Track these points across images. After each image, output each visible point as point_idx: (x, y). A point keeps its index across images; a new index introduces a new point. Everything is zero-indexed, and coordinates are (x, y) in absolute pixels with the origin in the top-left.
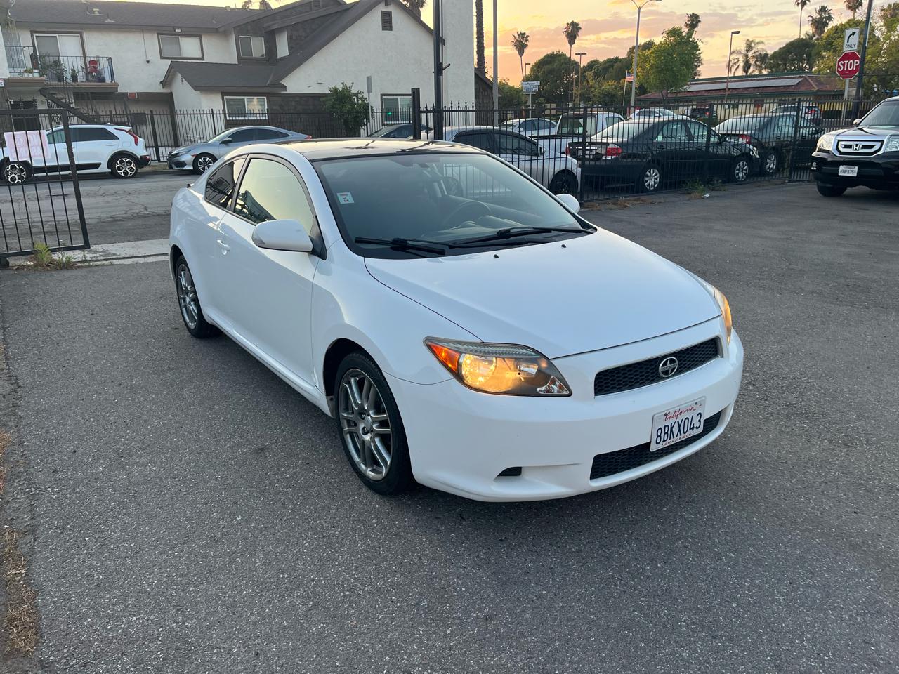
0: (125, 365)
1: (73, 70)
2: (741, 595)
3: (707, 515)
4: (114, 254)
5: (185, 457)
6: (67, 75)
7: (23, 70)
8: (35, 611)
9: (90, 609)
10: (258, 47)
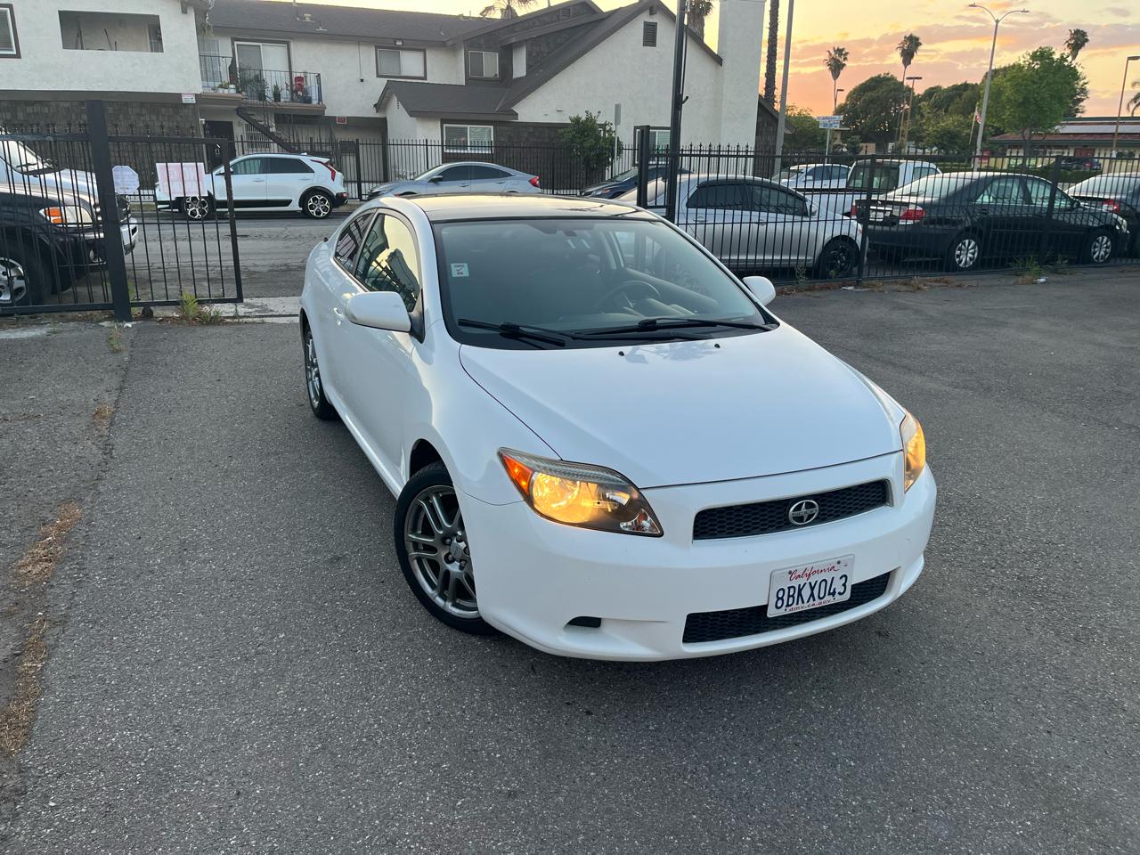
0: (230, 444)
1: (276, 87)
2: (839, 815)
3: (842, 707)
4: (272, 311)
5: (252, 557)
6: (269, 93)
7: (217, 84)
8: (33, 711)
9: (87, 716)
10: (491, 65)
